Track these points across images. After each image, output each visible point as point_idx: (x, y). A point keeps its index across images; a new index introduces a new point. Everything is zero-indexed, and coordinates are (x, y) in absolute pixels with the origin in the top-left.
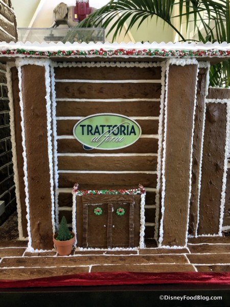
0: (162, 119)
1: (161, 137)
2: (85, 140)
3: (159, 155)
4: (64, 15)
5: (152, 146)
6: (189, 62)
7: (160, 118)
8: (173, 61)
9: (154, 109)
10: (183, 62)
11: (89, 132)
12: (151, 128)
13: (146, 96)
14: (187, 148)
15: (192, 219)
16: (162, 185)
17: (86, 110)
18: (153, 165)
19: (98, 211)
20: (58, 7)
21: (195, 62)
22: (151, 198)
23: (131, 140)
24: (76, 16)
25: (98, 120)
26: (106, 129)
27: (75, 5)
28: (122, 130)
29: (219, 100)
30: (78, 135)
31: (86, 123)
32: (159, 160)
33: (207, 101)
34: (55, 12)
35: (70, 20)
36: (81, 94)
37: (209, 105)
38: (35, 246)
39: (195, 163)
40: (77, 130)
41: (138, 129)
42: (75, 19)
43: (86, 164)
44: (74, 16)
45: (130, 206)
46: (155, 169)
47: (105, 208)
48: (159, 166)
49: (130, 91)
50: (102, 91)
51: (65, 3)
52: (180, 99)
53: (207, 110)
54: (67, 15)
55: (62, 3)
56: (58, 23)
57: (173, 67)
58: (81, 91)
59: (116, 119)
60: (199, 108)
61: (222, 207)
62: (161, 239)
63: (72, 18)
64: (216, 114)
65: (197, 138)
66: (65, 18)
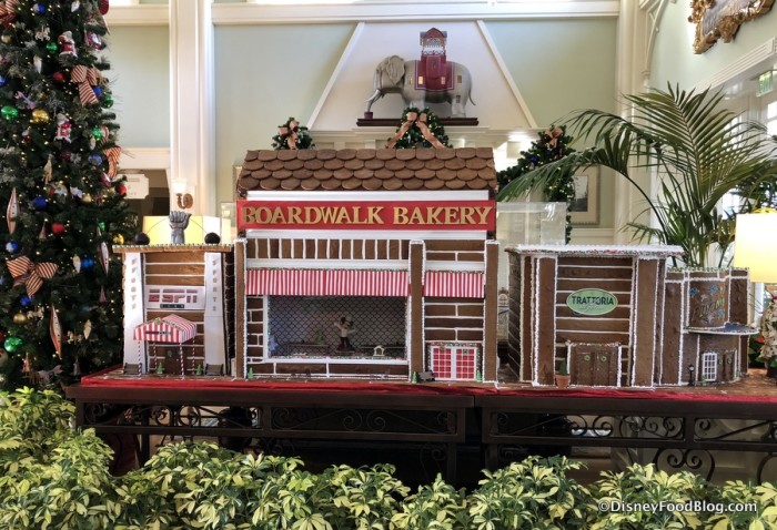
0: (634, 293)
1: (633, 307)
2: (575, 308)
3: (631, 320)
4: (398, 79)
5: (626, 313)
6: (652, 258)
7: (632, 293)
8: (641, 257)
9: (627, 287)
10: (648, 258)
11: (579, 301)
12: (625, 300)
13: (621, 277)
14: (652, 314)
15: (657, 370)
16: (634, 343)
17: (576, 286)
18: (626, 327)
19: (587, 358)
20: (386, 63)
21: (656, 258)
22: (625, 351)
23: (609, 308)
24: (421, 80)
25: (585, 293)
26: (591, 300)
27: (420, 59)
28: (603, 301)
29: (675, 281)
30: (570, 304)
31: (577, 295)
32: (631, 324)
33: (666, 281)
34: (380, 72)
35: (408, 88)
36: (574, 275)
37: (667, 284)
38: (540, 381)
39: (658, 327)
40: (570, 300)
41: (615, 300)
42: (419, 86)
43: (576, 325)
44: (416, 80)
45: (612, 354)
46: (628, 330)
47: (593, 356)
48: (630, 328)
49: (610, 273)
50: (588, 273)
51: (401, 56)
52: (646, 282)
53: (667, 290)
54: (403, 78)
55: (395, 57)
56: (383, 92)
57: (641, 261)
58: (573, 273)
59: (599, 293)
60: (660, 287)
61: (680, 362)
62: (633, 381)
63: (414, 84)
64: (673, 291)
65: (659, 308)
66: (398, 83)
